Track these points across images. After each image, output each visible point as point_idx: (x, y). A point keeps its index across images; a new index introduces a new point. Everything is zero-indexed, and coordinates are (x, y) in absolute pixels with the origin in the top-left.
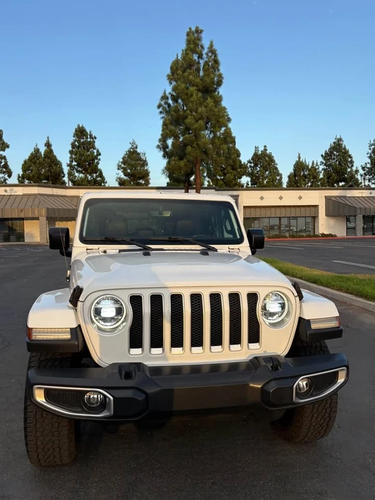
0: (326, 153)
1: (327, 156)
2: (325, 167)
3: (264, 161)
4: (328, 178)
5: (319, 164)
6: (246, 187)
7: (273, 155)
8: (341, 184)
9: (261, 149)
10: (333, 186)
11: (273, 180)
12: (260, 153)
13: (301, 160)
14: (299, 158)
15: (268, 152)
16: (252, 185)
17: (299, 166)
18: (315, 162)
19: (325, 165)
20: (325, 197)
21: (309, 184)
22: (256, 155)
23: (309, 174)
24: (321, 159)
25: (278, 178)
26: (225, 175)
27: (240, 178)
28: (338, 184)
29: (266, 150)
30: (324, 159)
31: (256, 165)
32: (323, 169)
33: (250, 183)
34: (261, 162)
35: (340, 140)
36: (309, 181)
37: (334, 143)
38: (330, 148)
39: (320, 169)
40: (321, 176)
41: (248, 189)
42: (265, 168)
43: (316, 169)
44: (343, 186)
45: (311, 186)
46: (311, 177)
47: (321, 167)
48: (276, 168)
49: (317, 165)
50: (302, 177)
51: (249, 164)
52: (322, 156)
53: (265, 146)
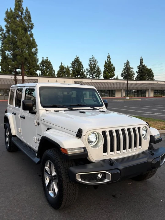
0: (72, 63)
1: (73, 64)
2: (72, 69)
3: (47, 64)
4: (74, 74)
5: (70, 67)
6: (39, 75)
7: (51, 62)
8: (79, 76)
9: (45, 59)
10: (76, 77)
11: (51, 73)
12: (45, 60)
13: (62, 65)
14: (61, 64)
15: (48, 60)
16: (42, 74)
17: (62, 68)
18: (68, 67)
19: (72, 68)
20: (75, 82)
21: (66, 76)
22: (43, 61)
23: (66, 71)
24: (70, 65)
25: (53, 72)
26: (29, 69)
27: (36, 71)
28: (78, 76)
29: (47, 59)
30: (72, 65)
31: (43, 66)
32: (72, 70)
33: (41, 74)
34: (45, 64)
35: (78, 58)
36: (66, 74)
37: (76, 59)
38: (74, 61)
39: (70, 69)
40: (71, 73)
41: (40, 76)
42: (47, 67)
43: (69, 69)
44: (79, 77)
45: (67, 77)
46: (67, 73)
47: (71, 69)
48: (52, 68)
49: (69, 67)
50: (63, 73)
51: (40, 65)
52: (71, 64)
53: (47, 58)
